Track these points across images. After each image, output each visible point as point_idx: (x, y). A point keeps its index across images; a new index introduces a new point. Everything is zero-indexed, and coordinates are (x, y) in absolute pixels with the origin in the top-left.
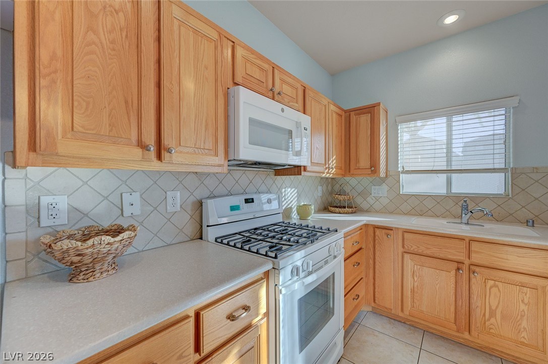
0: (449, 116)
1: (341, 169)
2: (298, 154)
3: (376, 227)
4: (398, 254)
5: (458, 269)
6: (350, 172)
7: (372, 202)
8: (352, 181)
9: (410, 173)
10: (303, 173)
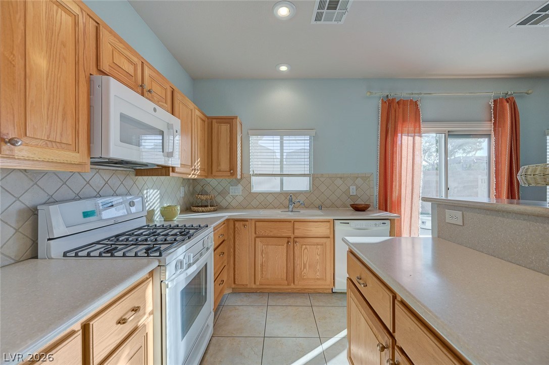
0: (282, 135)
1: (204, 171)
2: (170, 155)
3: (236, 221)
4: (252, 240)
5: (288, 242)
6: (212, 173)
7: (230, 200)
8: (213, 182)
9: (258, 176)
10: (171, 174)
